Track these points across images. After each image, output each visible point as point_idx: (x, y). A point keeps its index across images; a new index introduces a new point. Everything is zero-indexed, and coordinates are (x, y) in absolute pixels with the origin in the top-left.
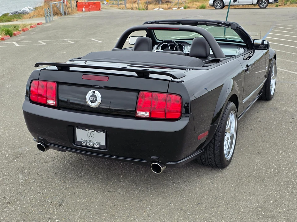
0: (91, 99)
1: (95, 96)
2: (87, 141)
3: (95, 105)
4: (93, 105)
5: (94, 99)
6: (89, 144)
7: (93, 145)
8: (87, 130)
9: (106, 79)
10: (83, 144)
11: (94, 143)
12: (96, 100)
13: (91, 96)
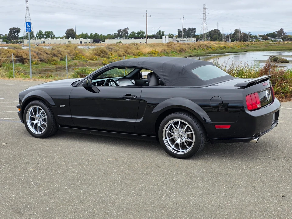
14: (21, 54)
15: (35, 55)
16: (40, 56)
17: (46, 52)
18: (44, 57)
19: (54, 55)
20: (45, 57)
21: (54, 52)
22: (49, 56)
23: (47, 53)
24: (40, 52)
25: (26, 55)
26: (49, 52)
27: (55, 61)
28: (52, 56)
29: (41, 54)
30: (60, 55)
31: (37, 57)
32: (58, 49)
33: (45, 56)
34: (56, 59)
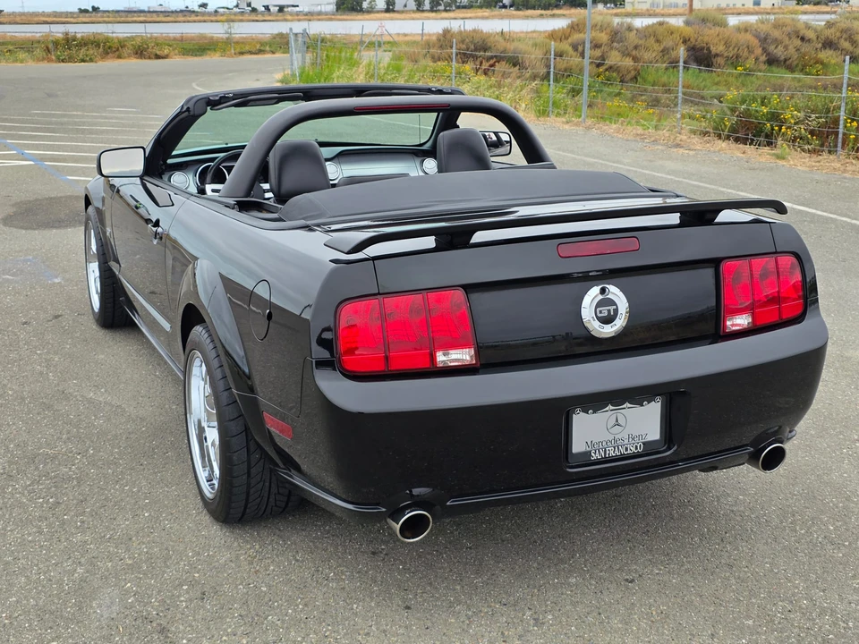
0: (601, 312)
1: (612, 303)
2: (604, 443)
3: (615, 328)
4: (608, 331)
5: (609, 311)
6: (612, 452)
7: (623, 451)
8: (607, 409)
9: (633, 243)
10: (595, 456)
11: (626, 442)
12: (616, 311)
13: (600, 304)
14: (706, 39)
15: (755, 42)
16: (771, 48)
17: (801, 35)
18: (789, 50)
19: (829, 44)
20: (792, 50)
21: (829, 33)
22: (806, 48)
23: (803, 39)
24: (776, 34)
25: (723, 43)
26: (810, 35)
27: (822, 63)
28: (820, 45)
29: (777, 42)
30: (846, 45)
31: (759, 51)
32: (843, 25)
33: (791, 47)
34: (825, 55)
